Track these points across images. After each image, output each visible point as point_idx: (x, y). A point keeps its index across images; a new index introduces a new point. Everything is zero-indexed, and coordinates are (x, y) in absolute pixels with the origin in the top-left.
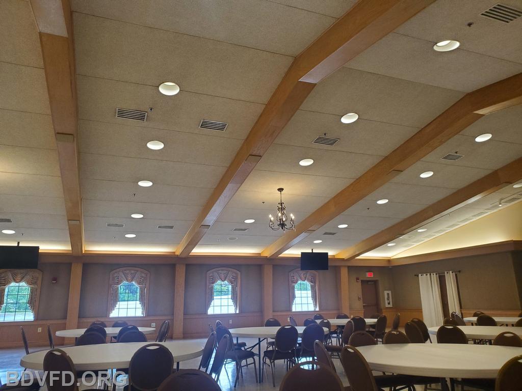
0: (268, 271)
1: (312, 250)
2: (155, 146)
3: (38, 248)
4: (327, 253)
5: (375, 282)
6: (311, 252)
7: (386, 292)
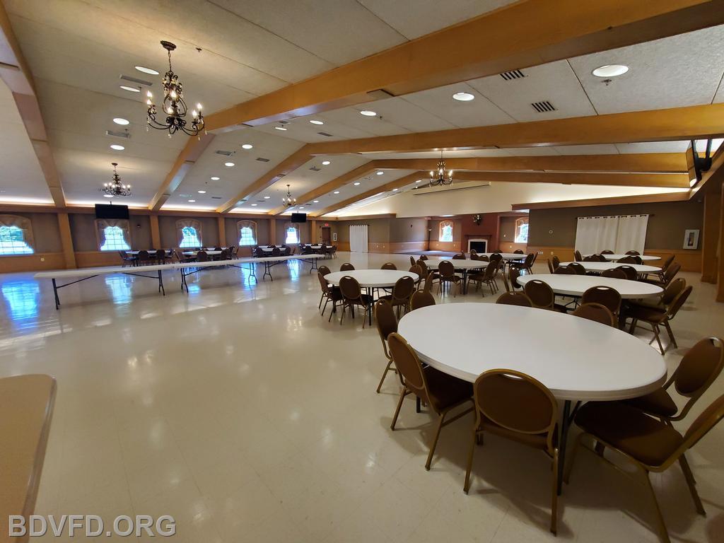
0: (273, 223)
2: (229, 165)
3: (127, 206)
4: (306, 214)
5: (329, 228)
6: (297, 213)
7: (334, 234)
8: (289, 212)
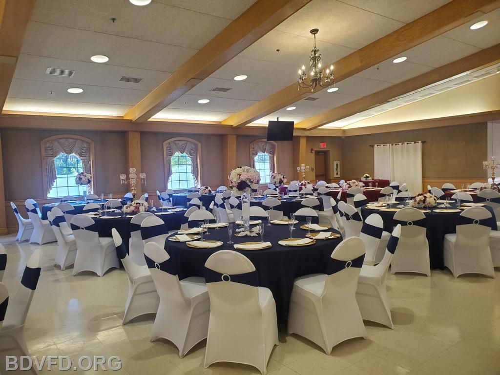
0: (232, 142)
1: (278, 118)
4: (293, 122)
5: (325, 153)
6: (277, 120)
7: (335, 163)
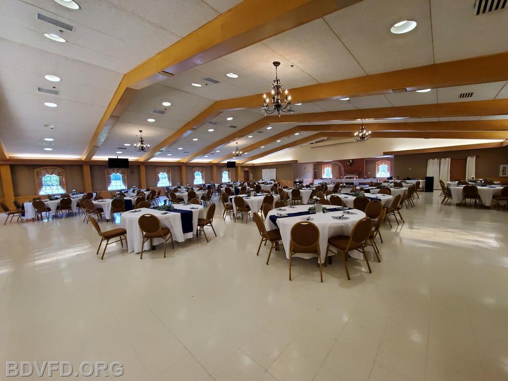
0: (215, 169)
2: (211, 130)
3: (128, 159)
4: (236, 162)
6: (230, 161)
7: (251, 175)
8: (226, 162)
